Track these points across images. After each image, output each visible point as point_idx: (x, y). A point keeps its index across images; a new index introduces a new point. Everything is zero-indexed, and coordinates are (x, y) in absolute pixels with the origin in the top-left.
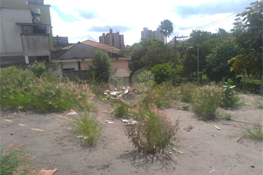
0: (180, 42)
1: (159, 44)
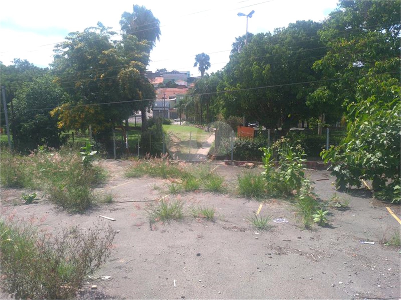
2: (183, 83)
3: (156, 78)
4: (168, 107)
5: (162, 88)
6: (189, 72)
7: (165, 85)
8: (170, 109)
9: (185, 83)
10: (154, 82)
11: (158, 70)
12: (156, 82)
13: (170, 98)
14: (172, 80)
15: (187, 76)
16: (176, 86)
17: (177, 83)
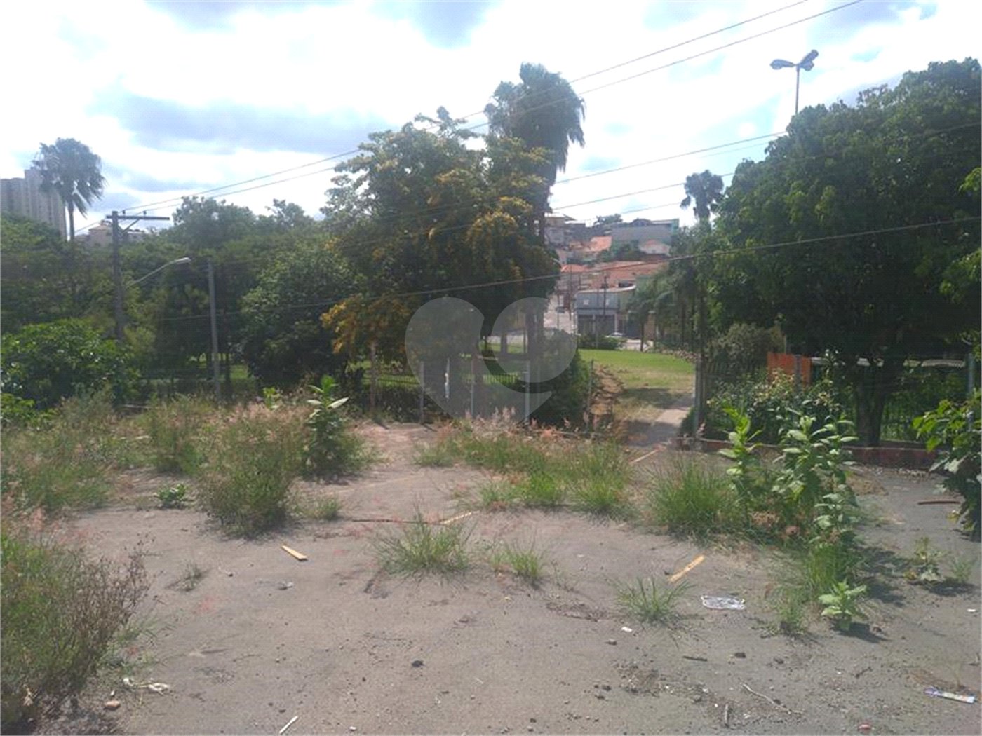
0: (135, 237)
1: (39, 238)
2: (659, 248)
3: (594, 240)
4: (616, 306)
5: (605, 262)
6: (677, 221)
7: (613, 255)
8: (618, 312)
9: (665, 248)
10: (587, 250)
11: (599, 219)
12: (593, 249)
13: (621, 285)
14: (633, 241)
15: (672, 231)
16: (640, 256)
17: (642, 249)
